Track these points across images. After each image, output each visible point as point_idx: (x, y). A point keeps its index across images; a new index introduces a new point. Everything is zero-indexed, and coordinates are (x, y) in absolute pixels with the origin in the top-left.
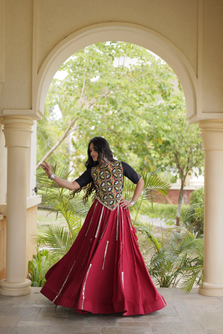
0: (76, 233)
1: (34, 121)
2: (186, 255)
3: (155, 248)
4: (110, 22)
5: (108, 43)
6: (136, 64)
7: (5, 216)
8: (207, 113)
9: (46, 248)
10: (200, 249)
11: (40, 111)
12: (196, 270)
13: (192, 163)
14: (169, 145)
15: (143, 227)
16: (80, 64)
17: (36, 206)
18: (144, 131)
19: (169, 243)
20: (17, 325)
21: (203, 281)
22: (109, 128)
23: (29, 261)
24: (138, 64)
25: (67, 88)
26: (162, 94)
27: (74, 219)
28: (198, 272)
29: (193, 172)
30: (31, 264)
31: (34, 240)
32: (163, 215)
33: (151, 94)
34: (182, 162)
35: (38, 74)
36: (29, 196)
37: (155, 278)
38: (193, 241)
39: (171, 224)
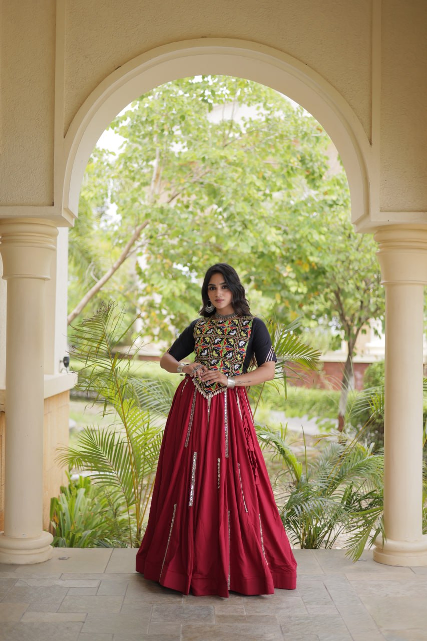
0: (140, 443)
1: (58, 228)
2: (351, 486)
3: (291, 472)
4: (203, 37)
5: (198, 79)
6: (255, 118)
7: (4, 411)
8: (390, 211)
9: (82, 474)
10: (379, 474)
11: (71, 208)
12: (371, 516)
13: (369, 311)
14: (323, 276)
15: (269, 433)
16: (147, 120)
17: (65, 392)
18: (273, 248)
19: (318, 464)
20: (22, 620)
21: (385, 536)
22: (207, 241)
23: (52, 497)
24: (260, 117)
25: (126, 167)
26: (307, 173)
27: (137, 417)
28: (374, 519)
29: (370, 327)
30: (55, 503)
31: (63, 457)
32: (315, 410)
33: (286, 175)
34: (350, 309)
35: (64, 137)
36: (52, 373)
37: (293, 531)
38: (364, 460)
39: (328, 428)
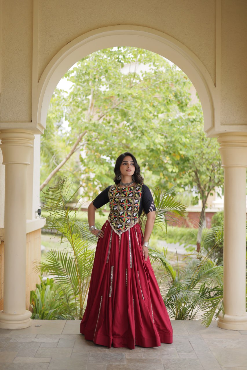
0: (82, 259)
1: (34, 135)
2: (205, 284)
3: (170, 275)
4: (118, 25)
5: (115, 49)
6: (148, 71)
7: (3, 240)
8: (227, 125)
9: (48, 277)
10: (220, 277)
11: (42, 123)
12: (216, 301)
13: (214, 182)
14: (187, 162)
15: (157, 253)
16: (86, 72)
17: (39, 230)
18: (159, 147)
19: (185, 271)
20: (14, 362)
21: (224, 313)
22: (120, 142)
23: (31, 290)
24: (151, 71)
25: (74, 100)
26: (179, 103)
27: (80, 244)
28: (218, 303)
29: (215, 192)
30: (33, 294)
31: (37, 267)
32: (183, 240)
33: (166, 104)
34: (203, 181)
35: (38, 82)
36: (31, 219)
37: (170, 310)
38: (212, 269)
39: (192, 250)
